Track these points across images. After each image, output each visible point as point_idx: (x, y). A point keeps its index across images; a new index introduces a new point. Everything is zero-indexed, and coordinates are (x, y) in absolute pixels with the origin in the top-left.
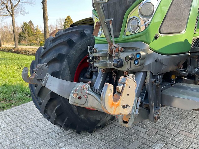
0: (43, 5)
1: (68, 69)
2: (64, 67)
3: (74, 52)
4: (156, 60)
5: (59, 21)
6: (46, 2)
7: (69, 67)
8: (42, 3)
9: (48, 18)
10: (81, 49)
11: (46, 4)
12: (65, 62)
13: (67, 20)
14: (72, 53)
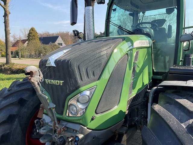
0: (5, 19)
1: (19, 128)
2: (14, 127)
3: (26, 110)
4: (94, 138)
5: (23, 31)
6: (8, 16)
7: (20, 126)
8: (4, 16)
9: (10, 32)
10: (34, 105)
11: (8, 18)
12: (16, 122)
13: (31, 32)
14: (23, 111)
